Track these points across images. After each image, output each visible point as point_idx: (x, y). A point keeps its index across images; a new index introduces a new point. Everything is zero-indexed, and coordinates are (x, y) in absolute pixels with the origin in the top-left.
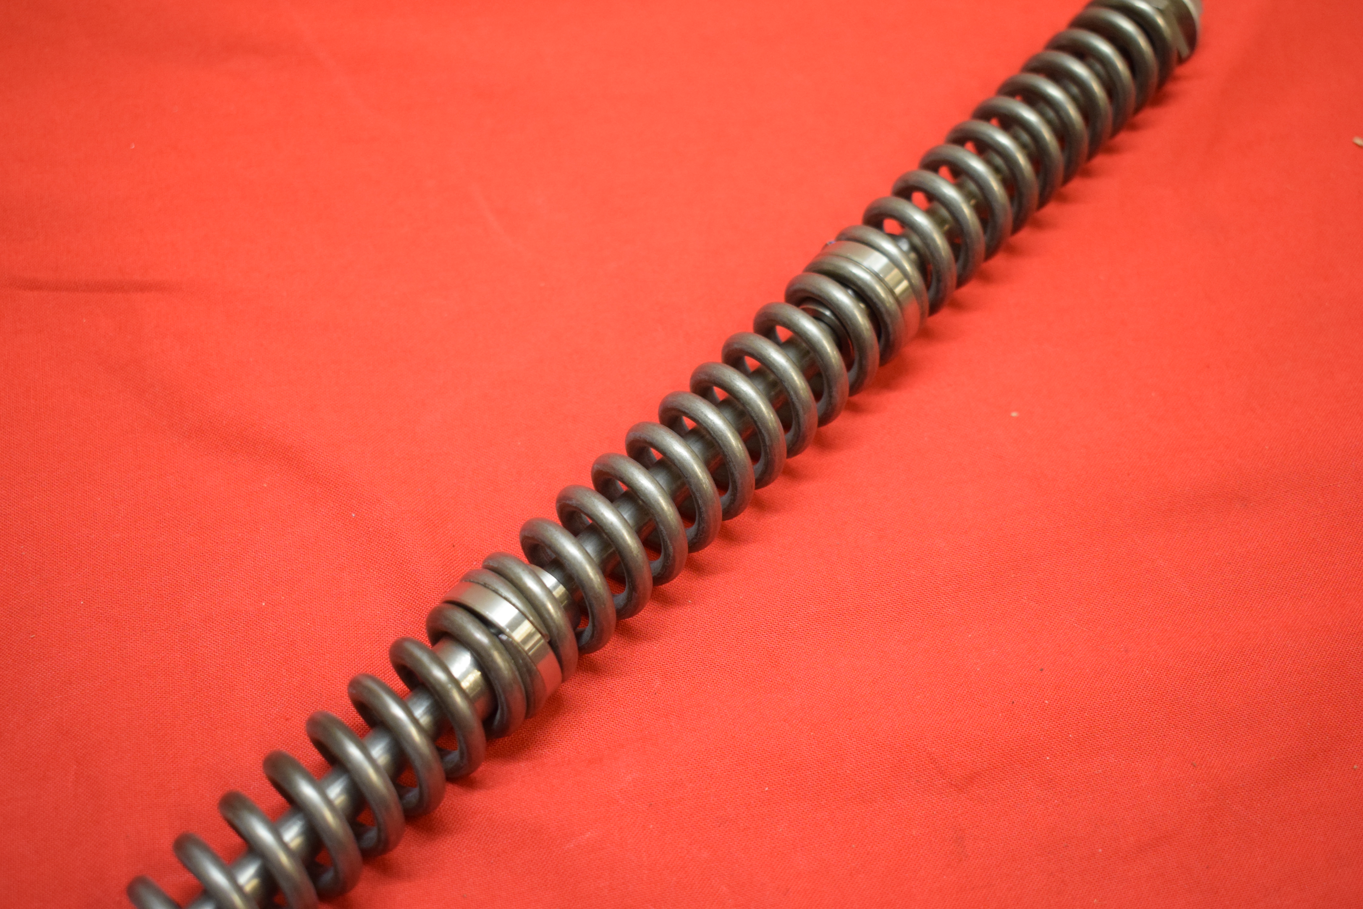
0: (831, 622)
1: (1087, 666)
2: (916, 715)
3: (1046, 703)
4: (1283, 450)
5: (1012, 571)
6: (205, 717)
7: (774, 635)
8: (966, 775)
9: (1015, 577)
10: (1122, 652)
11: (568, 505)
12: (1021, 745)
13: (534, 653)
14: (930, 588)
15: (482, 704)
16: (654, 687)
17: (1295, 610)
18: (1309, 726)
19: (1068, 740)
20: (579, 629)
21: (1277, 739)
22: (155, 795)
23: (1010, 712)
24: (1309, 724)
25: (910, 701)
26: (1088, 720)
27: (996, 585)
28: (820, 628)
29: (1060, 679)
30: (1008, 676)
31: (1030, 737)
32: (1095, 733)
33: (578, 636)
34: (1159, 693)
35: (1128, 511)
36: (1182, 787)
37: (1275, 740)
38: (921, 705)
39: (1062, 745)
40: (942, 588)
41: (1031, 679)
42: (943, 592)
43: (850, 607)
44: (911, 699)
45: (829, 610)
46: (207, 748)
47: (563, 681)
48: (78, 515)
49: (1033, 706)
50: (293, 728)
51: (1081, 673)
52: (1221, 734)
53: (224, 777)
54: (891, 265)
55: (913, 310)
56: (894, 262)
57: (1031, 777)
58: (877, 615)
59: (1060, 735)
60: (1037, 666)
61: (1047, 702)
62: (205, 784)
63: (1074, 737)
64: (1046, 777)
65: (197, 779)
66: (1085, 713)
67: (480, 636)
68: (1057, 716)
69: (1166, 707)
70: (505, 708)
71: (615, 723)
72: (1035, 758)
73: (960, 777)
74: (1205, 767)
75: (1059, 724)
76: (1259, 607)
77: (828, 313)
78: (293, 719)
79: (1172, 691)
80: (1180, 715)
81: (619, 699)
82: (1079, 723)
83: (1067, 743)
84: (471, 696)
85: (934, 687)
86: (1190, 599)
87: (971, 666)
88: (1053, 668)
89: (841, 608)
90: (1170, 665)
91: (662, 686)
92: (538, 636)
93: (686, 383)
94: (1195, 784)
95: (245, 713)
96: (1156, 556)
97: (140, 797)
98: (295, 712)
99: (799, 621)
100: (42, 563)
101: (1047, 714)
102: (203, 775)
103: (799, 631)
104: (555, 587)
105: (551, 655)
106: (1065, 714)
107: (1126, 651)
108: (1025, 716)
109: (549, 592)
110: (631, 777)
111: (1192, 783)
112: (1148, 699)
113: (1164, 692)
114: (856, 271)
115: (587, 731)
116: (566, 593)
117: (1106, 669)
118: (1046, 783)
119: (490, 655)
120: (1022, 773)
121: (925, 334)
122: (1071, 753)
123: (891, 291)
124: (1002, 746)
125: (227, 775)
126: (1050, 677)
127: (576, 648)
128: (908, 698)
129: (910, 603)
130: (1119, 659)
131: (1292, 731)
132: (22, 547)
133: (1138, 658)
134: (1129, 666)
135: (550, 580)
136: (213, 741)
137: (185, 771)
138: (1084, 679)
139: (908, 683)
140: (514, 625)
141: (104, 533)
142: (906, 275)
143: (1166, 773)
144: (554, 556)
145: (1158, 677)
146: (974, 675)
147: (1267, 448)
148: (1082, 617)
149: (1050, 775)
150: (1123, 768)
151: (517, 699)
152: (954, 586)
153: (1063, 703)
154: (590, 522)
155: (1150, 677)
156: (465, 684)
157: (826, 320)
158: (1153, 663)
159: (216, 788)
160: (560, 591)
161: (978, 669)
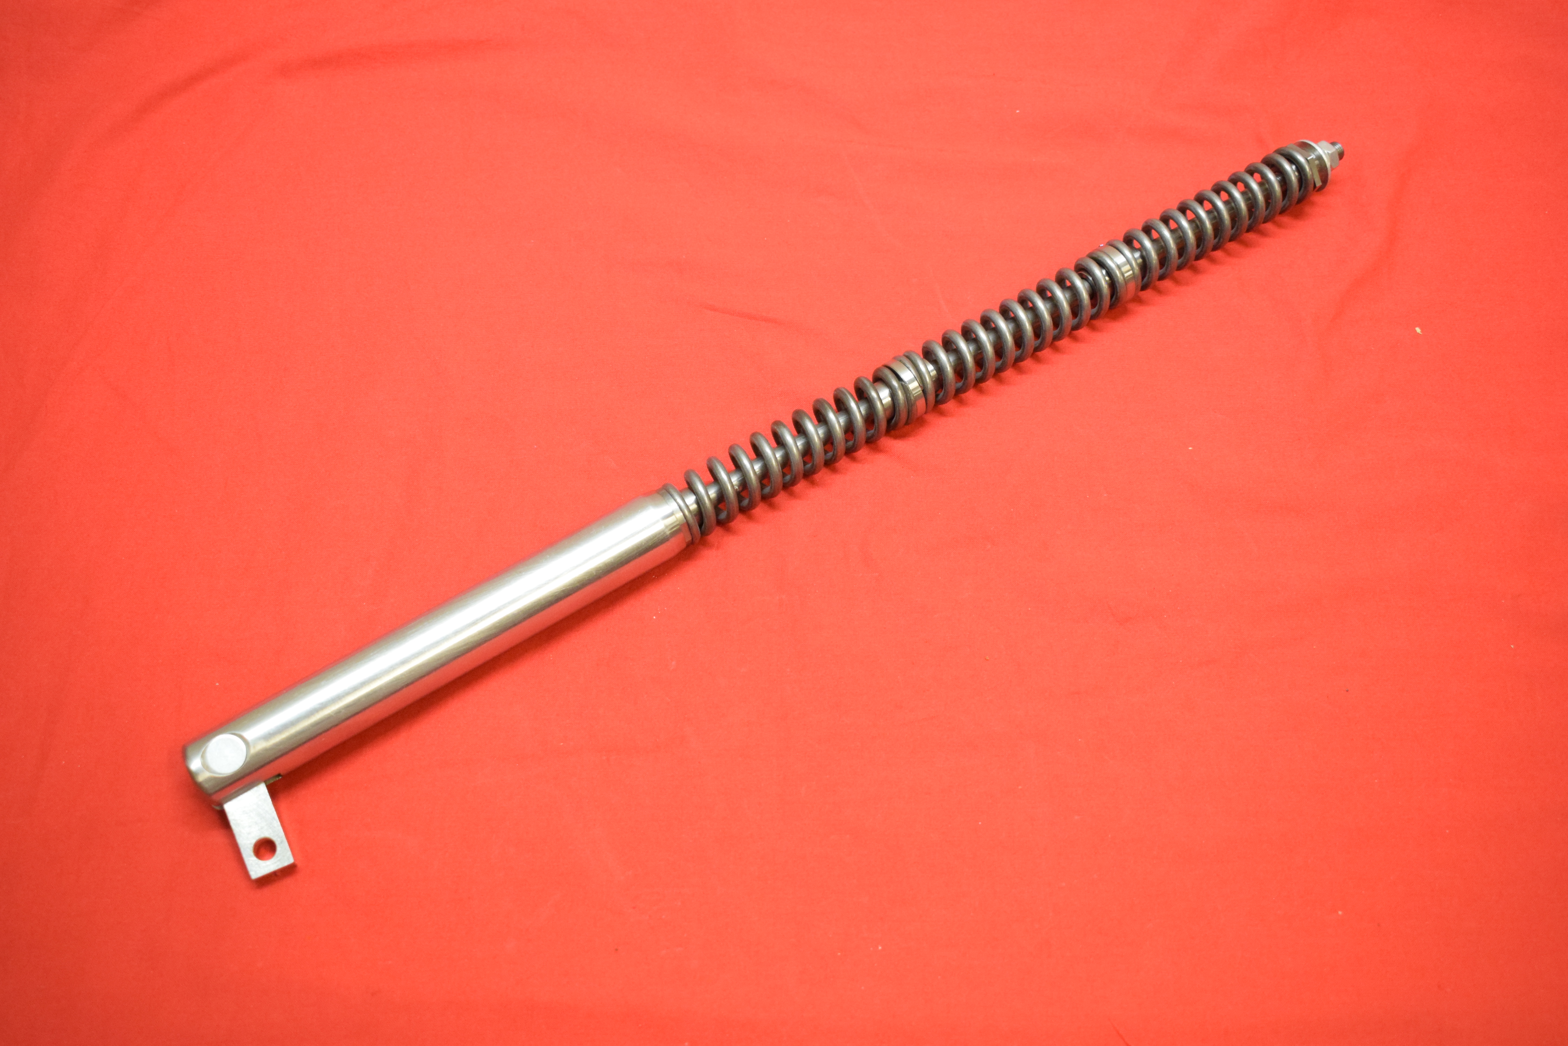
11: (946, 337)
13: (916, 396)
15: (888, 412)
20: (938, 393)
33: (937, 396)
47: (925, 414)
54: (1127, 262)
55: (1132, 286)
56: (1128, 261)
67: (895, 383)
70: (898, 417)
77: (1091, 279)
84: (885, 407)
92: (920, 389)
93: (1016, 296)
104: (932, 371)
105: (923, 400)
109: (929, 372)
114: (1109, 262)
116: (935, 375)
119: (897, 392)
121: (1137, 300)
123: (1123, 274)
127: (934, 401)
135: (931, 367)
140: (911, 381)
142: (1132, 268)
144: (935, 359)
151: (904, 416)
154: (955, 347)
156: (884, 402)
157: (1089, 282)
160: (934, 373)
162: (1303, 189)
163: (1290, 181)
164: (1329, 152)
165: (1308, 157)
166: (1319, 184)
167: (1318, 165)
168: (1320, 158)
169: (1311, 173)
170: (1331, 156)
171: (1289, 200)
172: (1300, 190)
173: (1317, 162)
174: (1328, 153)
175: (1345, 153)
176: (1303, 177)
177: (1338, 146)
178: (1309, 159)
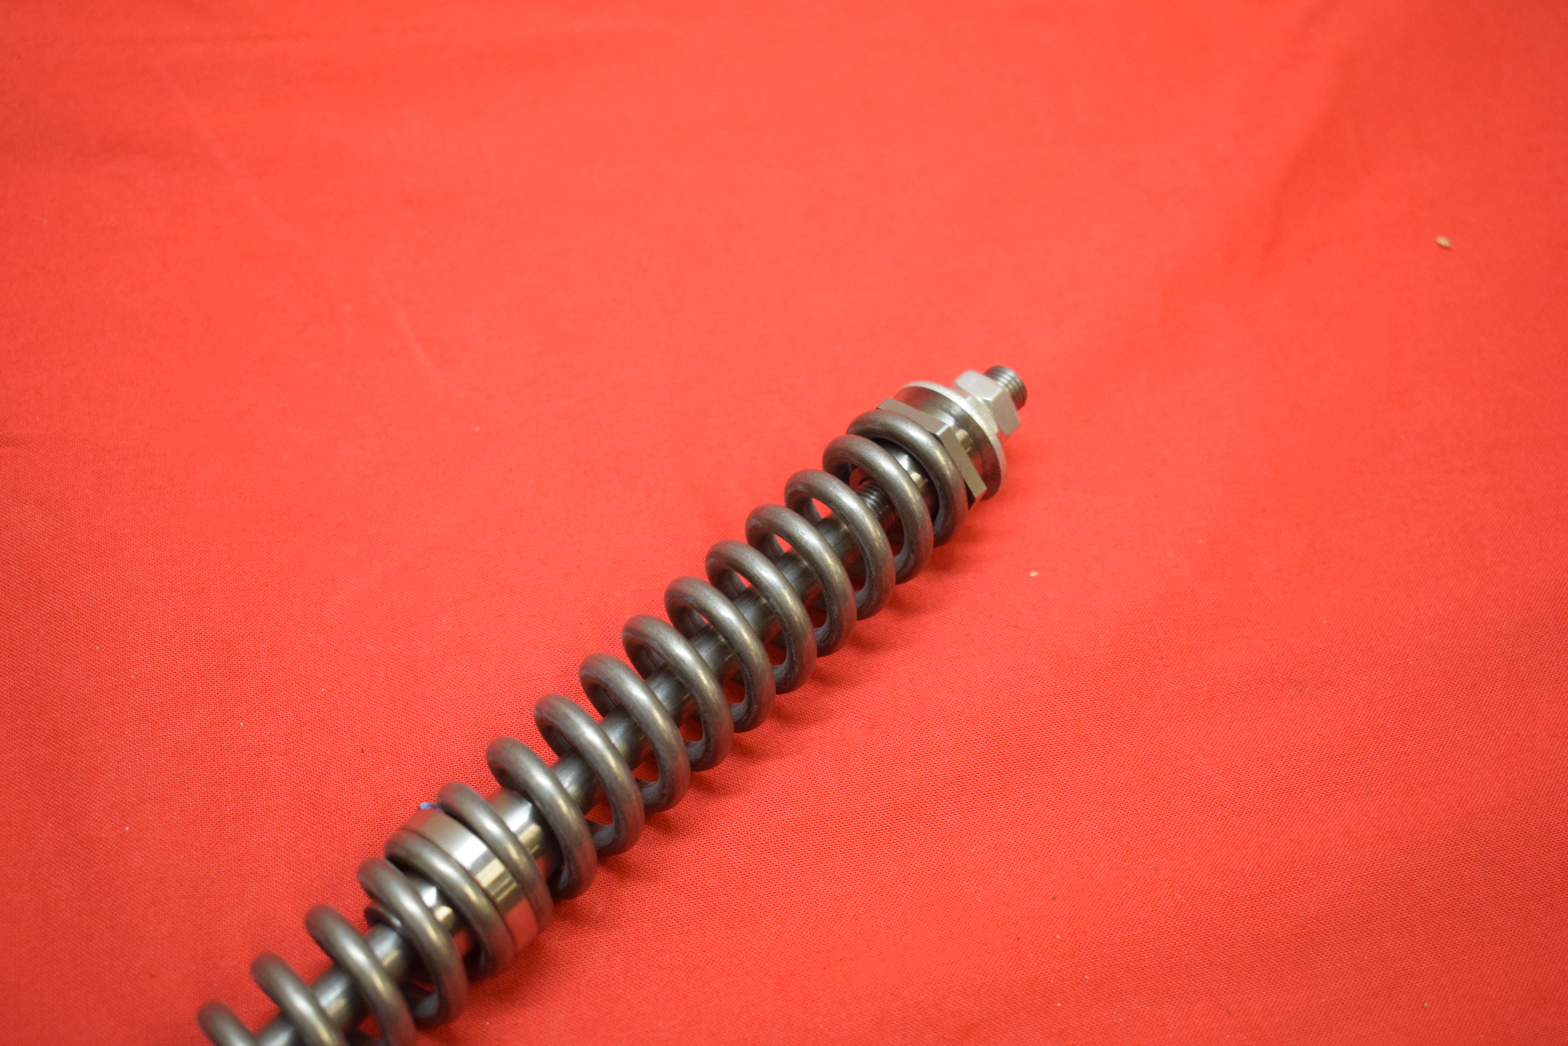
0: (811, 831)
1: (1108, 891)
2: (903, 959)
3: (1058, 939)
4: (1343, 625)
5: (1024, 771)
7: (742, 847)
8: (961, 1027)
9: (1027, 779)
10: (1151, 870)
12: (1027, 990)
14: (928, 791)
17: (1359, 811)
18: (1366, 960)
19: (1084, 983)
21: (1328, 978)
23: (1014, 950)
24: (1366, 958)
25: (896, 942)
26: (1107, 957)
27: (1005, 788)
28: (797, 838)
29: (1075, 908)
30: (1014, 907)
31: (1038, 979)
32: (1115, 973)
34: (1192, 922)
35: (1160, 702)
36: (1216, 1039)
37: (1326, 979)
38: (909, 946)
39: (1077, 988)
40: (942, 791)
41: (1041, 911)
42: (943, 795)
43: (833, 813)
44: (898, 939)
45: (808, 816)
49: (1043, 942)
51: (1101, 901)
52: (1264, 972)
57: (1039, 1028)
58: (865, 822)
59: (1075, 976)
60: (1049, 894)
61: (1058, 937)
63: (1091, 978)
64: (1056, 1028)
66: (1104, 949)
68: (1071, 953)
69: (1200, 939)
72: (1044, 1005)
73: (955, 1030)
74: (1244, 1013)
75: (1074, 963)
76: (1316, 808)
79: (1207, 919)
80: (1217, 949)
82: (1097, 961)
83: (1082, 985)
85: (925, 924)
86: (1236, 800)
87: (971, 895)
88: (1069, 895)
89: (823, 814)
90: (1206, 888)
94: (1231, 1035)
96: (1195, 752)
99: (772, 829)
101: (1059, 951)
103: (771, 842)
106: (1081, 951)
107: (1157, 870)
108: (1032, 954)
111: (1228, 1034)
112: (1180, 930)
113: (1198, 921)
117: (1131, 894)
118: (1056, 1035)
120: (1029, 1023)
122: (1087, 998)
124: (1004, 992)
126: (1064, 907)
128: (895, 938)
129: (904, 808)
130: (1146, 880)
131: (1346, 968)
133: (1169, 879)
134: (1158, 890)
138: (1104, 908)
139: (896, 919)
142: (512, 866)
143: (1197, 1022)
145: (1191, 902)
146: (974, 908)
147: (1324, 622)
148: (1106, 825)
149: (1062, 1025)
150: (1147, 1016)
152: (956, 788)
153: (1078, 938)
155: (1183, 902)
158: (1186, 885)
161: (979, 900)
162: (941, 512)
163: (904, 502)
164: (990, 399)
165: (938, 430)
166: (979, 488)
167: (964, 443)
168: (964, 421)
169: (952, 467)
170: (995, 408)
171: (913, 551)
172: (933, 517)
173: (961, 434)
174: (986, 402)
175: (1028, 389)
176: (937, 484)
177: (1008, 377)
178: (938, 434)
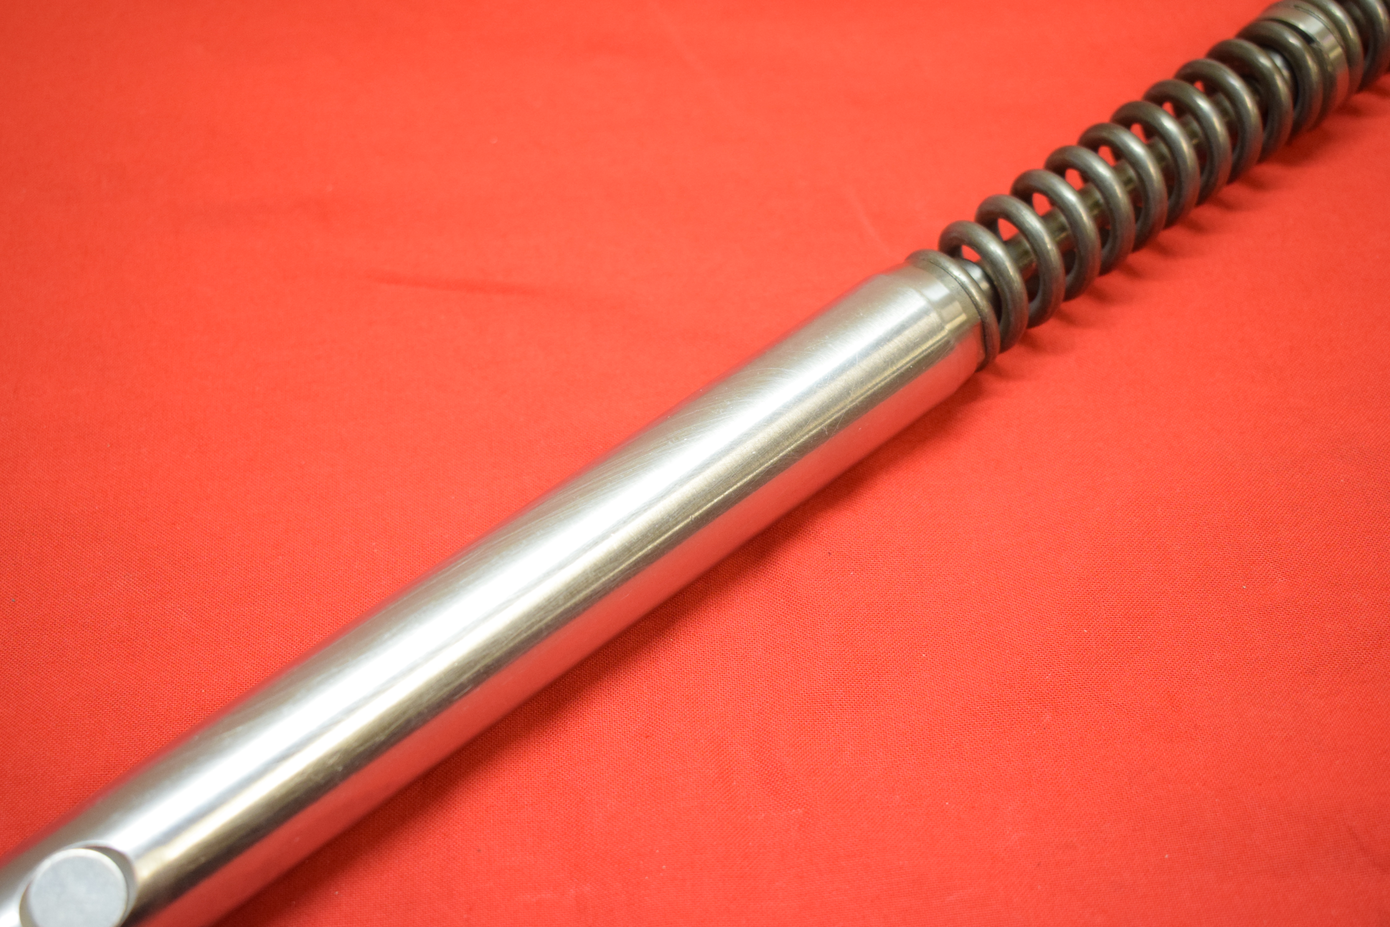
6: (560, 730)
16: (1043, 721)
22: (507, 810)
46: (562, 762)
48: (432, 513)
50: (654, 746)
53: (580, 794)
62: (559, 800)
65: (551, 795)
71: (999, 756)
78: (654, 737)
81: (1004, 730)
91: (1052, 720)
95: (603, 728)
97: (491, 812)
98: (656, 730)
100: (395, 563)
102: (557, 790)
110: (1017, 835)
115: (968, 761)
125: (582, 792)
132: (374, 544)
136: (568, 755)
137: (538, 785)
141: (458, 533)
159: (571, 804)
